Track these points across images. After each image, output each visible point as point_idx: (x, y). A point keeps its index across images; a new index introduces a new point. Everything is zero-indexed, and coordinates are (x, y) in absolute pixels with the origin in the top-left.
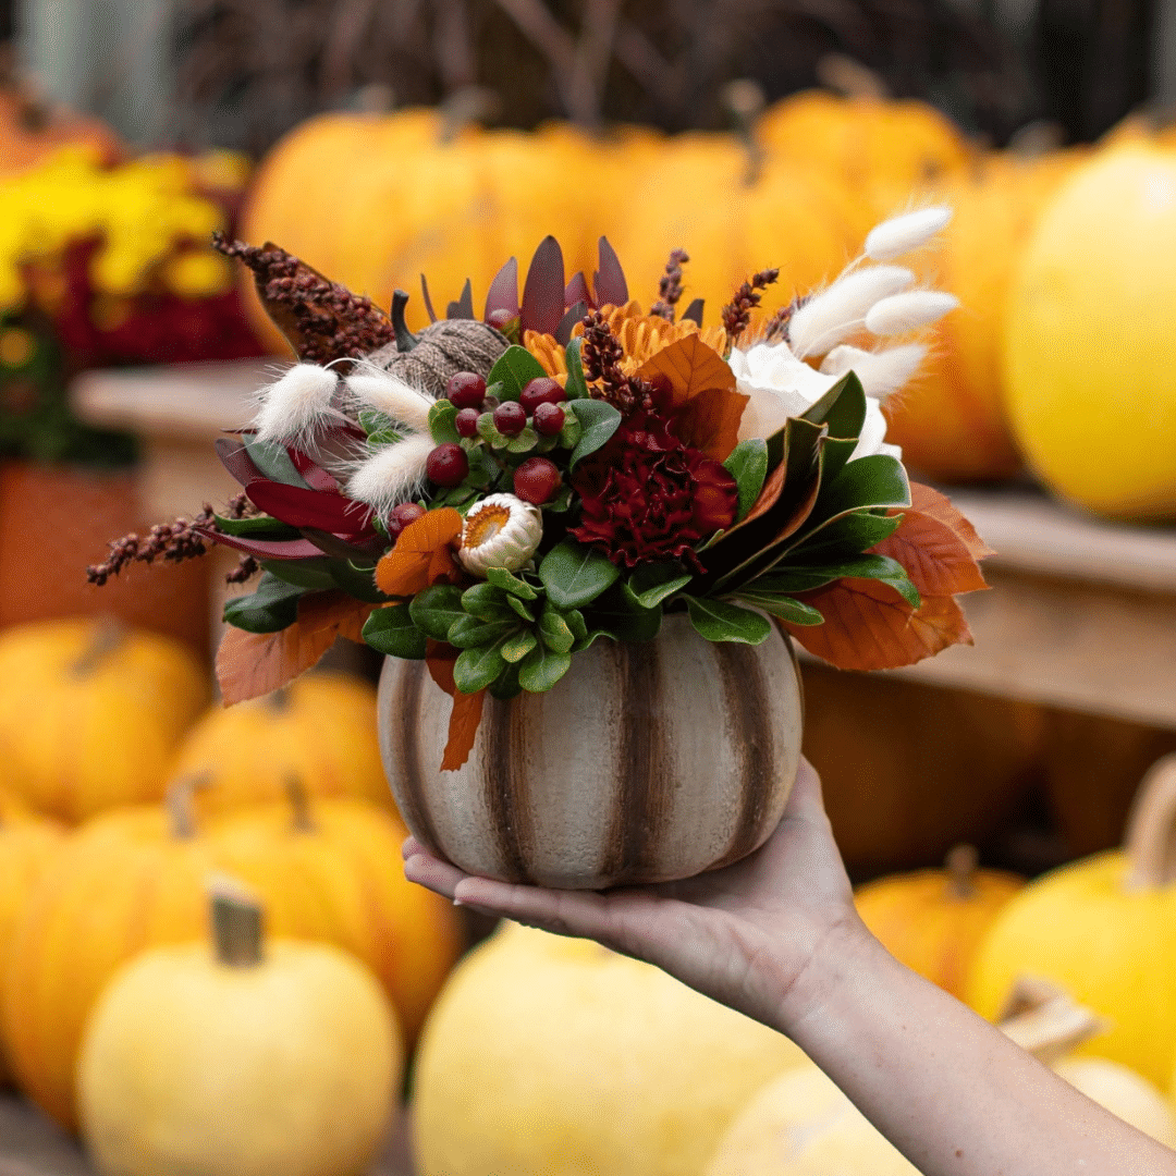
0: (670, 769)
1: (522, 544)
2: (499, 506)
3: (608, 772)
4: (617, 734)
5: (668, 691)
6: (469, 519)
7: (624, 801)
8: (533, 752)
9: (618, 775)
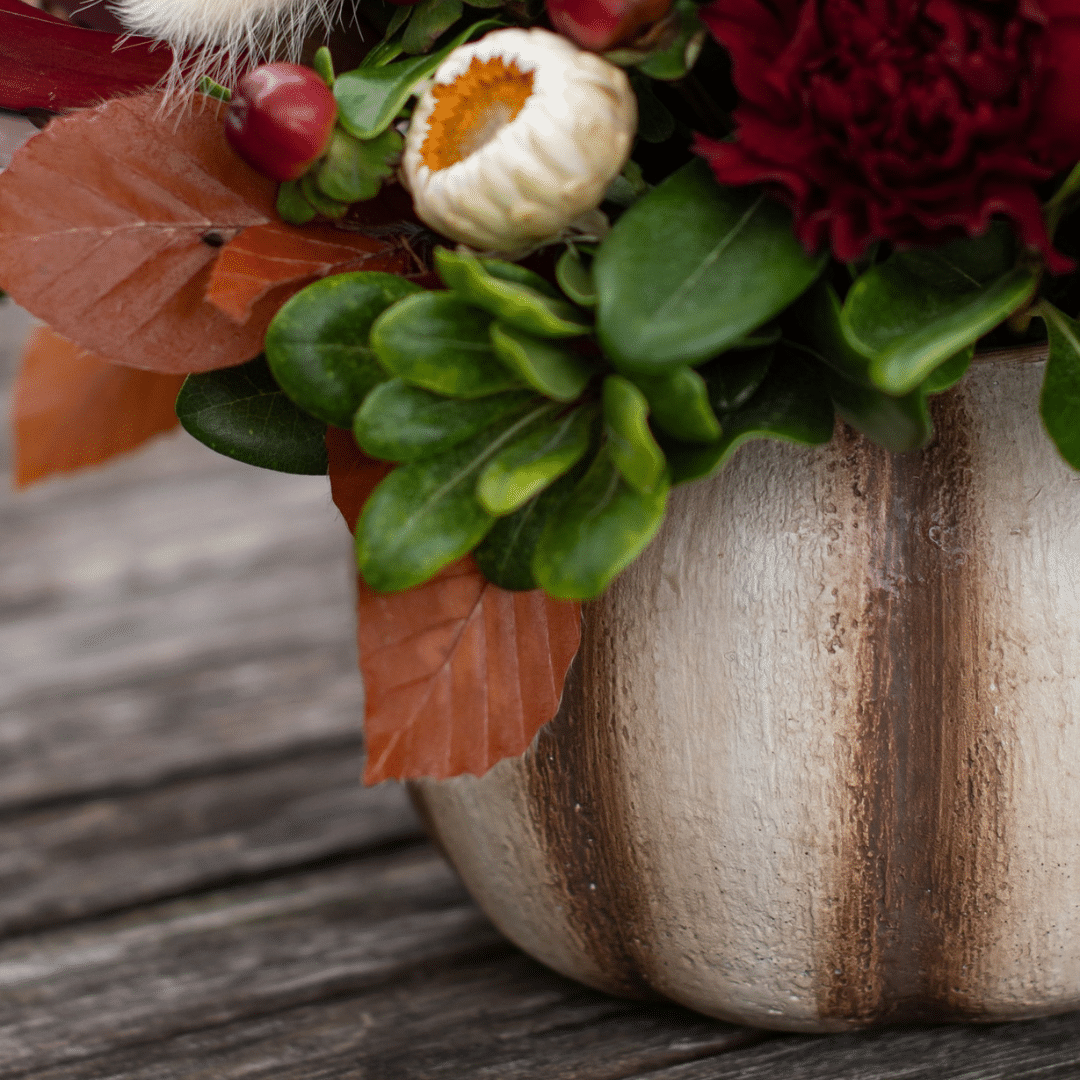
0: (995, 770)
1: (561, 172)
2: (513, 64)
3: (825, 773)
4: (851, 677)
5: (994, 563)
6: (439, 90)
7: (873, 847)
8: (635, 708)
9: (854, 781)
